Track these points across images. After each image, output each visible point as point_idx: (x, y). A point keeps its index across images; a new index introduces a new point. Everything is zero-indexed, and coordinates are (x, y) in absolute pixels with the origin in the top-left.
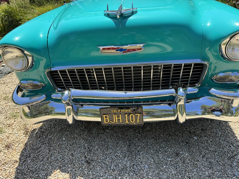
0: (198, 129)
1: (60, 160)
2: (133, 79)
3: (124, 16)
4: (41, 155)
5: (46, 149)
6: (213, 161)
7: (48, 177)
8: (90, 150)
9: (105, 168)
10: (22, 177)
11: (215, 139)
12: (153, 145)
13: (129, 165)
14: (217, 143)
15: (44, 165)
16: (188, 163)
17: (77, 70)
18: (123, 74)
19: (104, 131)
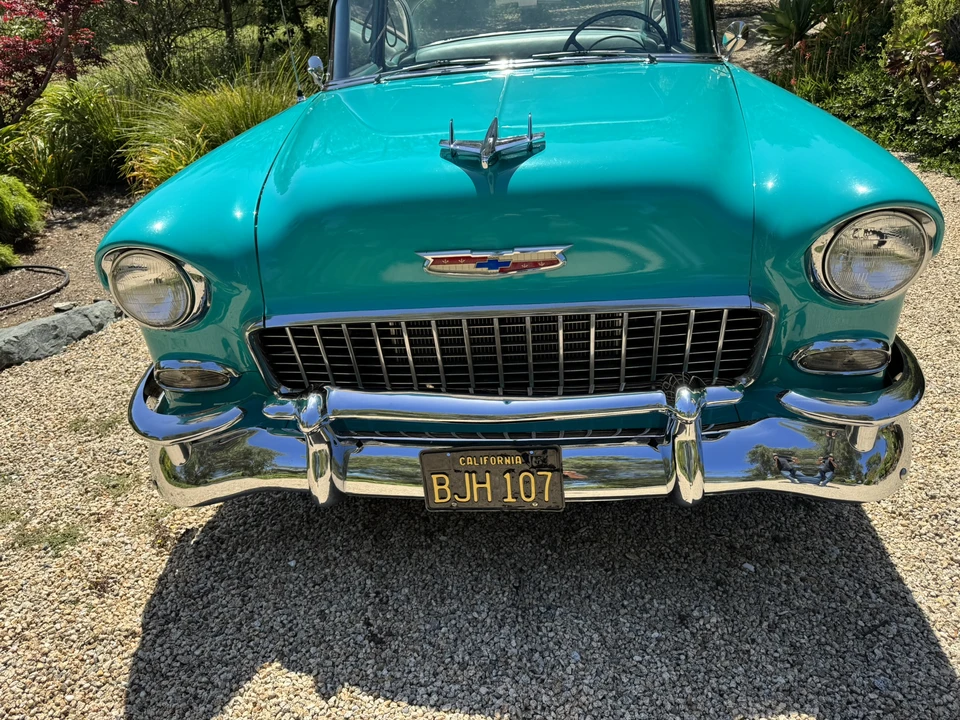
0: (762, 536)
1: (282, 631)
2: (530, 360)
3: (502, 157)
4: (216, 614)
5: (233, 596)
6: (803, 641)
7: (242, 683)
8: (385, 599)
9: (434, 658)
10: (154, 683)
11: (817, 571)
12: (599, 589)
13: (515, 651)
14: (823, 583)
15: (226, 646)
16: (717, 648)
17: (348, 325)
18: (498, 340)
19: (432, 541)
